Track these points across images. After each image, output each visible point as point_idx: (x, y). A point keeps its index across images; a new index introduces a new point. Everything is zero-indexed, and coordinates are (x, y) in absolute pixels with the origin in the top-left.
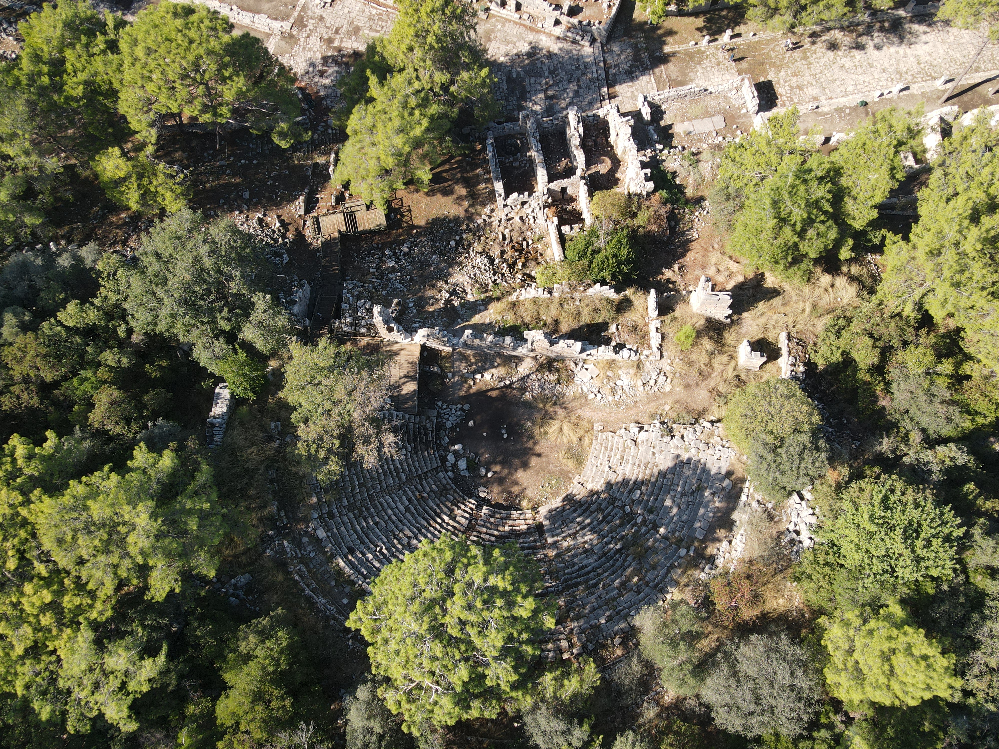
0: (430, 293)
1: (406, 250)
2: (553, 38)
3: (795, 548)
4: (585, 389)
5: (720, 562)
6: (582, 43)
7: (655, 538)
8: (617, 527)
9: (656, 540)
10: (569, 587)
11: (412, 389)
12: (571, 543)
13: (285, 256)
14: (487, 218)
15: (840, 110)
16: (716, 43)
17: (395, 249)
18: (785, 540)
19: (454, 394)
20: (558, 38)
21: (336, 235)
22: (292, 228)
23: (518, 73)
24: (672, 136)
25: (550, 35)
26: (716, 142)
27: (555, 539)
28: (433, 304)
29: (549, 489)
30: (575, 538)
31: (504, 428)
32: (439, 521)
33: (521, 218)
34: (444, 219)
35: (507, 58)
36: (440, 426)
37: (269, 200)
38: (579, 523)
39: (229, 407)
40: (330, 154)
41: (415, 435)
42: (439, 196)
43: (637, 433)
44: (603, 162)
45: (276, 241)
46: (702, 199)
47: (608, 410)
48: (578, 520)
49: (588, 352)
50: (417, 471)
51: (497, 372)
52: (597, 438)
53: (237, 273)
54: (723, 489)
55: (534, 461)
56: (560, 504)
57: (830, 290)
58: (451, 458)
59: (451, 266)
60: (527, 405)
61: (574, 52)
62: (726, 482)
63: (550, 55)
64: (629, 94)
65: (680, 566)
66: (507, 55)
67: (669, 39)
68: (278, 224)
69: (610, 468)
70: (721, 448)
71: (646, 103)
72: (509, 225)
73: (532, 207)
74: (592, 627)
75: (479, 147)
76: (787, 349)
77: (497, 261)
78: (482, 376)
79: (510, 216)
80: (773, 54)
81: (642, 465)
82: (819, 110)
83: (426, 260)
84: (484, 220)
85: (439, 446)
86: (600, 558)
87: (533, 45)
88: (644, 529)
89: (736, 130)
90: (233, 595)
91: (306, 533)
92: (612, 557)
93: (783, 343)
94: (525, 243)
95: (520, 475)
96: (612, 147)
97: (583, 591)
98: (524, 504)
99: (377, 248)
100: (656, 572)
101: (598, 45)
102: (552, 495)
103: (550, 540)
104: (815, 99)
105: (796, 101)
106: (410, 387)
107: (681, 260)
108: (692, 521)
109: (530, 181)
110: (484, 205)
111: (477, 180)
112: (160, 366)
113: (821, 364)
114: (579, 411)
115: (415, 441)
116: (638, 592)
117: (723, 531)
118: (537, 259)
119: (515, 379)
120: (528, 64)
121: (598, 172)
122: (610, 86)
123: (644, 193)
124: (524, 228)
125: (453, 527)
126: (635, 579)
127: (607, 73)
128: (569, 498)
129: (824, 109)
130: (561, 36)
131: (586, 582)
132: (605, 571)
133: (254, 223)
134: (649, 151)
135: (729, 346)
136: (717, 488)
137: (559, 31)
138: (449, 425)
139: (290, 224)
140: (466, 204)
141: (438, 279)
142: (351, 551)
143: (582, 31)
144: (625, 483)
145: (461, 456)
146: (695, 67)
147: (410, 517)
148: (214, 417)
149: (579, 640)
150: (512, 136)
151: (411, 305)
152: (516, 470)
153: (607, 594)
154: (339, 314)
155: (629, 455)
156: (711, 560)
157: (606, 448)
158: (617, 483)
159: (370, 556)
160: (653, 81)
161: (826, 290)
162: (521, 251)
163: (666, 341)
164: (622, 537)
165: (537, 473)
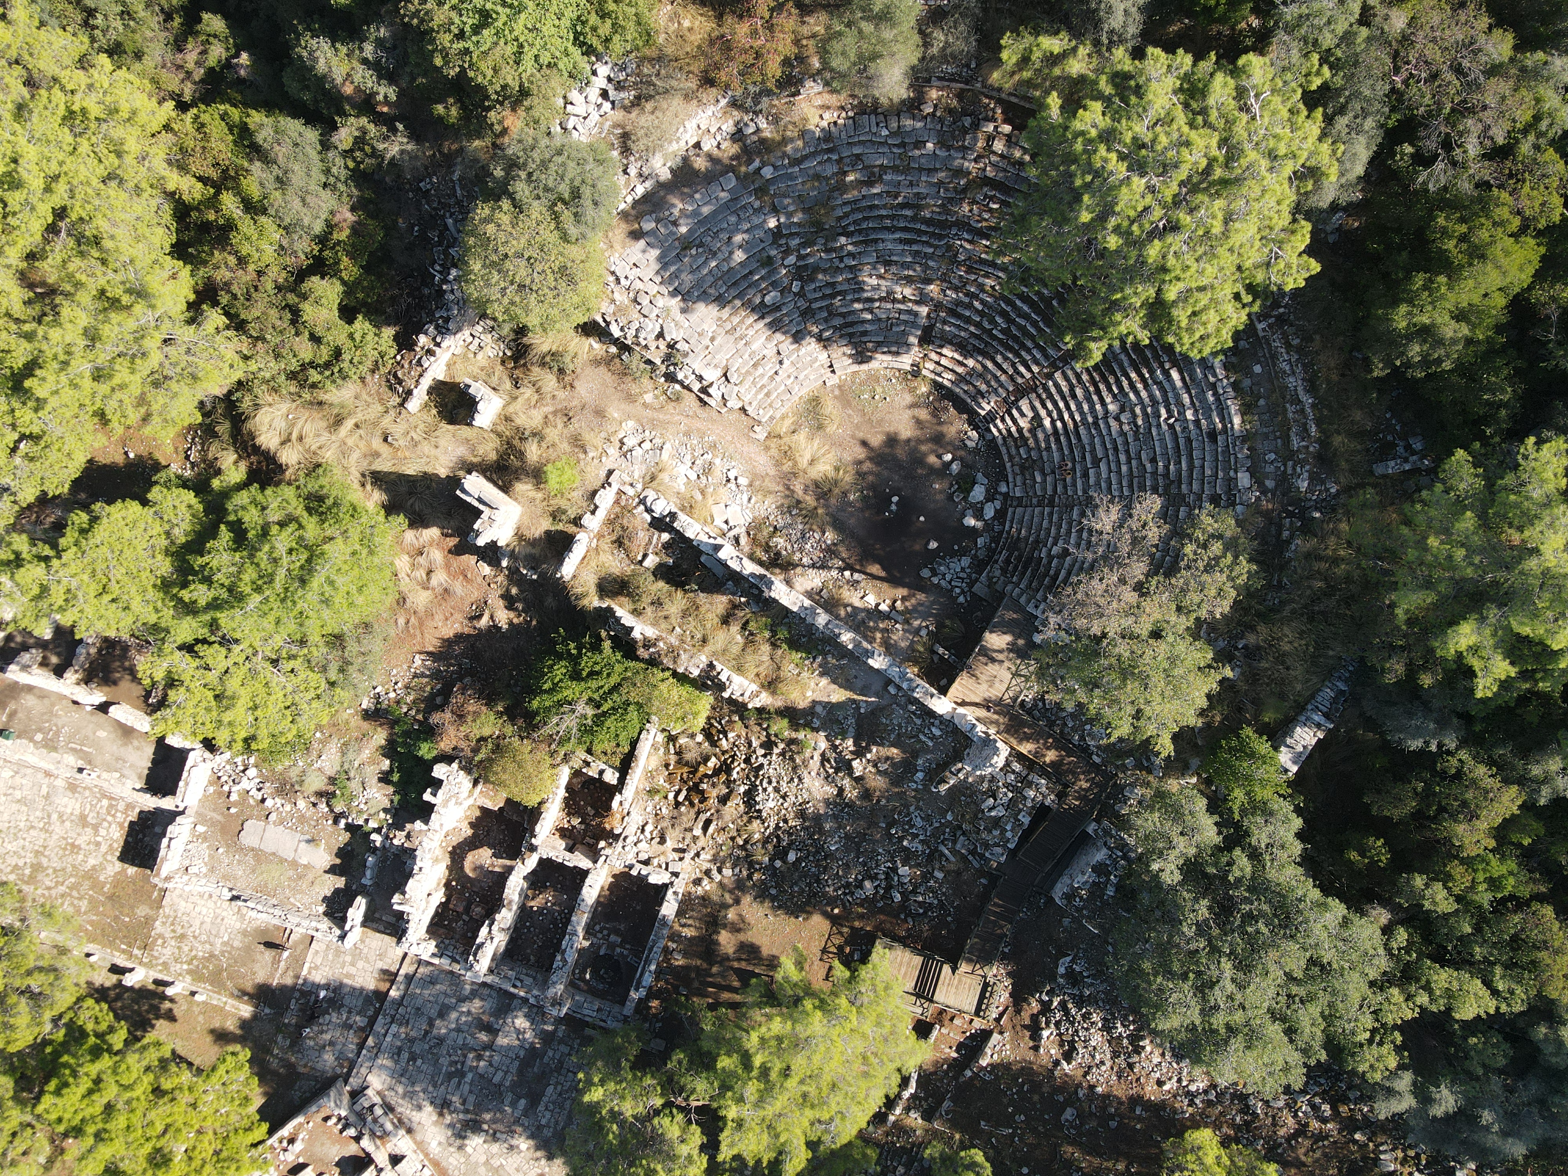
0: (877, 783)
1: (868, 884)
2: (419, 1138)
3: (622, 76)
4: (745, 497)
5: (728, 127)
6: (377, 1100)
7: (788, 218)
8: (825, 271)
9: (789, 215)
10: (943, 224)
11: (994, 635)
12: (898, 289)
13: (1061, 970)
14: (714, 872)
15: (50, 745)
16: (160, 977)
17: (883, 897)
18: (628, 96)
19: (933, 603)
20: (409, 1131)
21: (964, 967)
22: (1026, 1017)
23: (513, 1105)
24: (341, 853)
25: (421, 1146)
26: (279, 801)
27: (916, 308)
28: (887, 758)
29: (879, 390)
30: (890, 293)
31: (890, 512)
32: (1059, 424)
33: (662, 841)
34: (779, 907)
35: (514, 1142)
36: (979, 566)
37: (1036, 1087)
38: (870, 311)
39: (1289, 732)
40: (895, 1124)
41: (1025, 569)
42: (765, 952)
43: (715, 386)
44: (478, 868)
45: (1063, 1005)
46: (367, 715)
47: (731, 449)
48: (869, 317)
49: (712, 541)
50: (1051, 514)
51: (853, 598)
52: (772, 418)
53: (1188, 931)
54: (658, 221)
55: (876, 440)
56: (879, 356)
57: (294, 436)
58: (989, 512)
59: (818, 818)
60: (838, 525)
61: (400, 1089)
62: (648, 225)
63: (443, 1106)
64: (360, 964)
65: (785, 155)
66: (511, 1148)
67: (231, 1025)
68: (1045, 1033)
69: (781, 362)
70: (623, 281)
71: (347, 928)
72: (687, 842)
73: (635, 850)
74: (949, 148)
75: (655, 1003)
76: (422, 380)
77: (742, 789)
78: (878, 605)
79: (676, 856)
80: (84, 905)
81: (737, 335)
82: (80, 764)
83: (847, 849)
84: (720, 871)
85: (996, 539)
86: (876, 241)
87: (458, 1142)
88: (794, 242)
89: (235, 804)
90: (1414, 452)
91: (1264, 492)
92: (860, 231)
93: (420, 395)
94: (681, 798)
95: (906, 431)
96: (447, 885)
97: (928, 206)
98: (924, 389)
99: (909, 914)
100: (818, 168)
101: (354, 1082)
102: (877, 381)
103: (924, 310)
104: (72, 787)
105: (105, 802)
106: (996, 640)
107: (466, 630)
108: (726, 206)
109: (610, 900)
110: (705, 899)
111: (691, 947)
112: (1363, 854)
113: (389, 332)
114: (772, 472)
115: (1030, 559)
116: (858, 157)
117: (696, 166)
118: (679, 762)
119: (834, 573)
120: (488, 1110)
121: (494, 855)
122: (380, 996)
123: (455, 765)
124: (666, 823)
125: (1044, 406)
126: (851, 178)
127: (372, 1022)
128: (861, 357)
129: (72, 761)
130: (402, 1132)
131: (914, 219)
132: (882, 217)
133: (1081, 1056)
134: (396, 842)
135: (499, 435)
136: (666, 226)
137: (401, 1143)
138: (966, 561)
139: (1025, 1027)
140: (731, 915)
141: (851, 805)
142: (1213, 435)
143: (364, 1120)
144: (775, 326)
145: (973, 506)
146: (223, 953)
147: (1098, 447)
148: (1319, 726)
149: (975, 140)
150: (593, 992)
151: (920, 775)
152: (909, 440)
153: (899, 183)
154: (1041, 812)
155: (745, 363)
156: (738, 135)
157: (768, 395)
158: (784, 333)
159: (1189, 415)
160: (307, 966)
161: (300, 439)
162: (695, 789)
163: (591, 488)
164: (827, 251)
165: (880, 422)
